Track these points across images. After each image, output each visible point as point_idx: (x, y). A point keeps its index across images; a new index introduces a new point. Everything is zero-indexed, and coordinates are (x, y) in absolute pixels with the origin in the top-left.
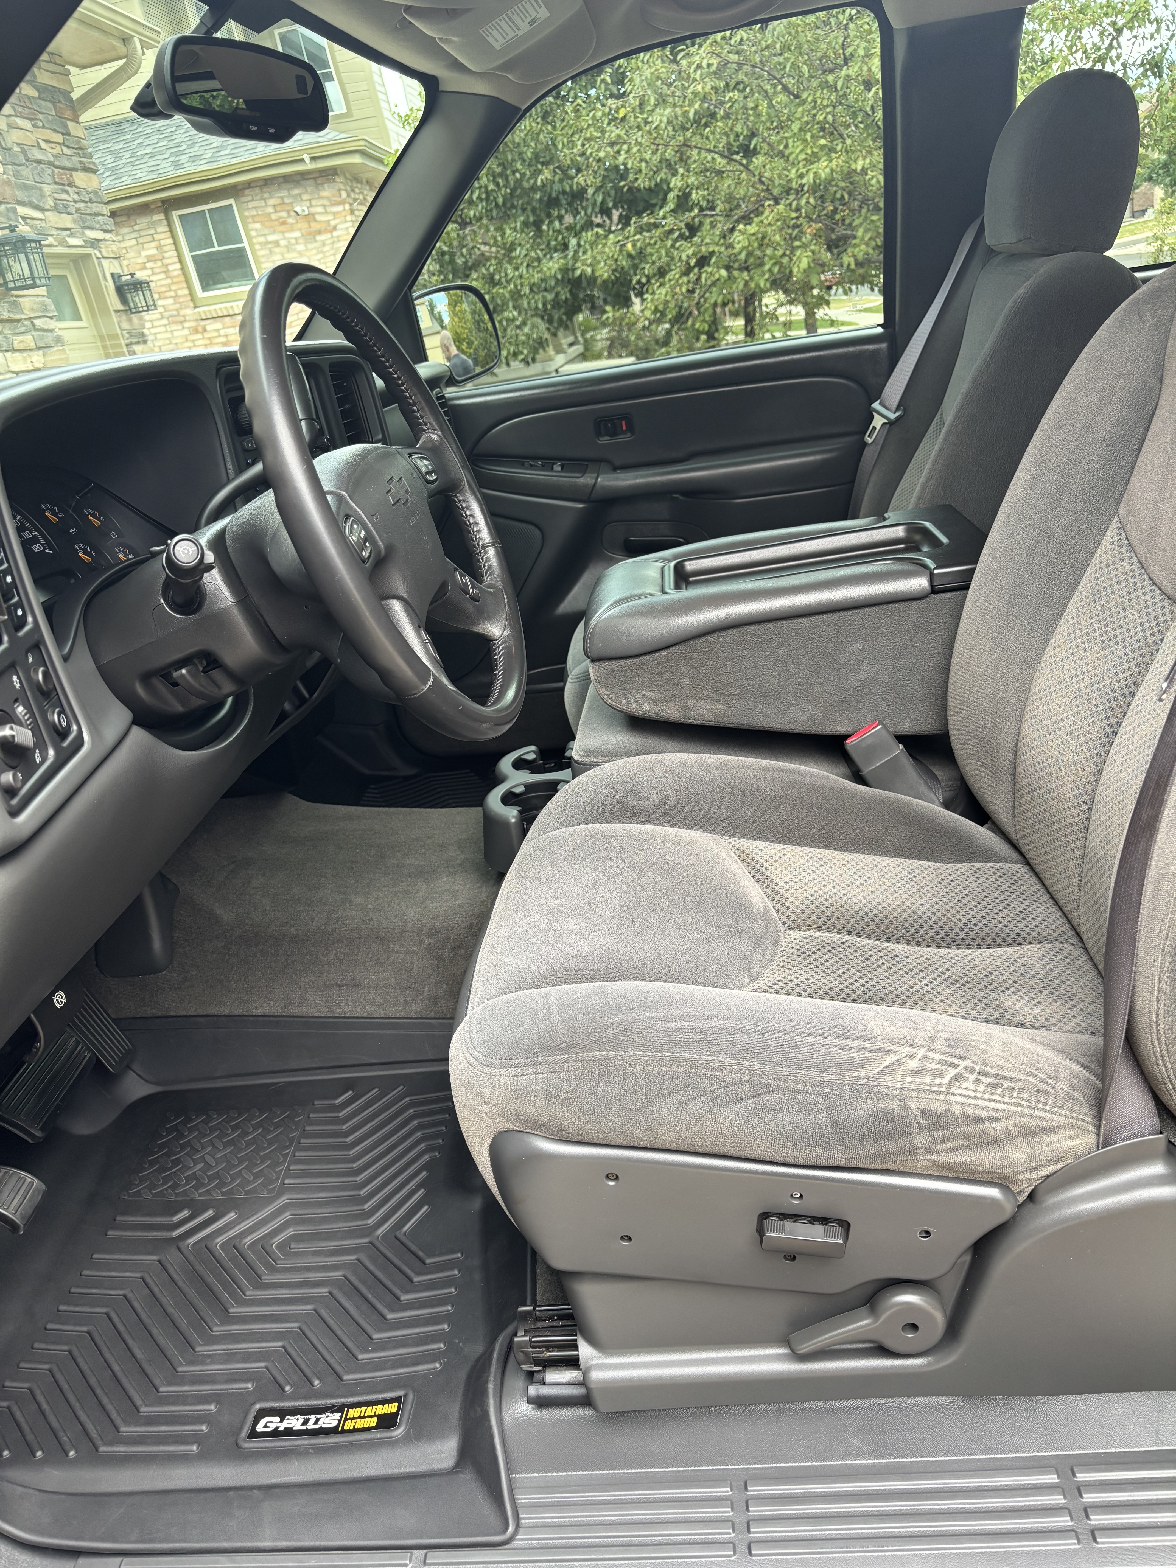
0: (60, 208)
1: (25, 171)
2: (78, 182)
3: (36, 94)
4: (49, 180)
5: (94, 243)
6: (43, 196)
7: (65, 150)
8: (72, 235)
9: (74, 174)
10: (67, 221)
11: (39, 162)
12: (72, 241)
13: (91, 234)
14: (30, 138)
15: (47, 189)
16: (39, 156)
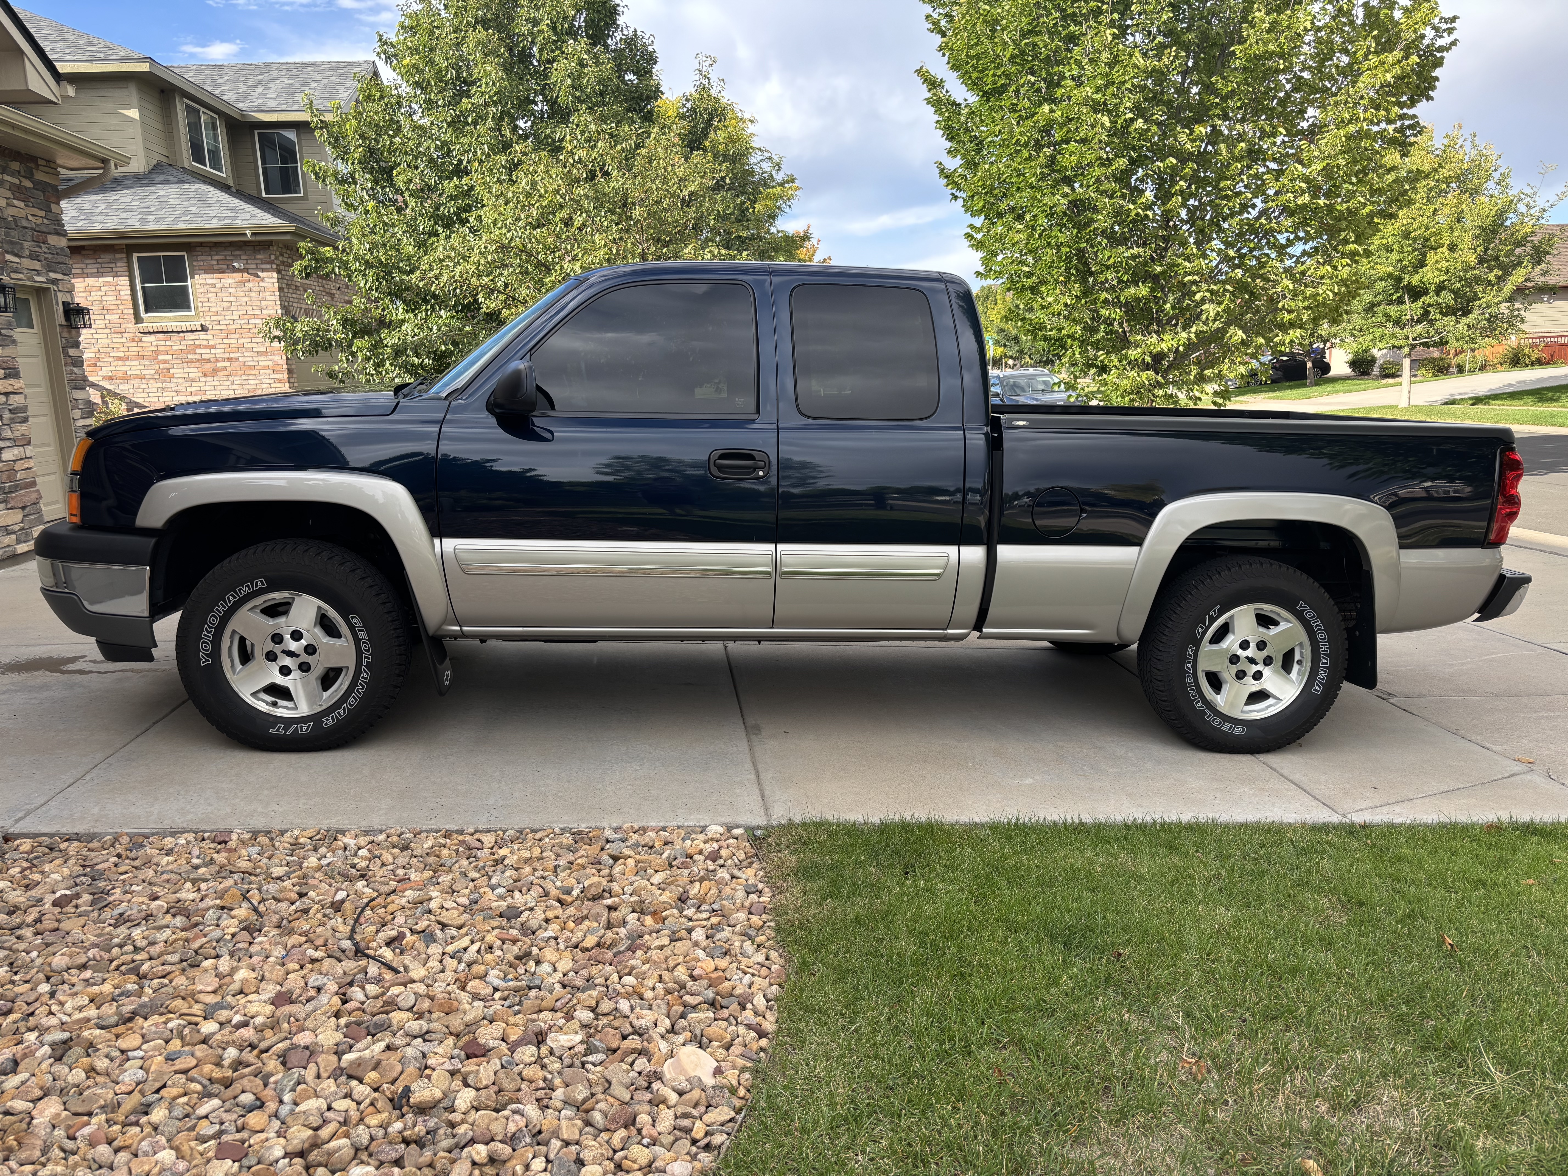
0: (34, 257)
1: (13, 233)
2: (50, 242)
3: (31, 186)
4: (29, 238)
5: (55, 282)
6: (22, 248)
7: (45, 221)
8: (38, 274)
9: (49, 237)
10: (37, 265)
11: (25, 228)
12: (37, 278)
13: (53, 275)
14: (22, 213)
15: (26, 244)
16: (25, 223)
